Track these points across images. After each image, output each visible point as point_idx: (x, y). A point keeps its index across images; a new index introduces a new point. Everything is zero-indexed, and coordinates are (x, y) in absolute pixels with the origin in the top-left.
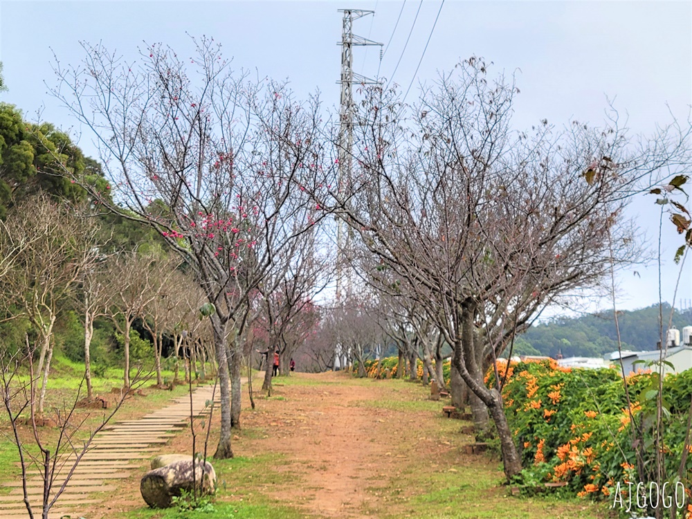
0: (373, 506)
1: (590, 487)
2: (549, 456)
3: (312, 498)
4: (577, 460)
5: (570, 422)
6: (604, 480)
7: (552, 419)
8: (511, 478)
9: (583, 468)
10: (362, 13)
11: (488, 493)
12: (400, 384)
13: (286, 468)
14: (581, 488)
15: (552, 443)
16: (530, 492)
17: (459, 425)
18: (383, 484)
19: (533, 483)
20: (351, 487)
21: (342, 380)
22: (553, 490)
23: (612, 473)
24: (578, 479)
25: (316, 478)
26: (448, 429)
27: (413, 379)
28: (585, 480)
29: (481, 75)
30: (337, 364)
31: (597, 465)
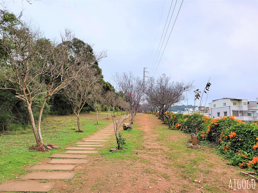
0: (152, 130)
1: (181, 129)
2: (174, 125)
3: (144, 129)
4: (179, 125)
5: (177, 121)
6: (183, 128)
7: (175, 120)
8: (170, 127)
9: (180, 126)
10: (146, 68)
11: (167, 129)
12: (151, 115)
13: (140, 125)
14: (179, 129)
15: (175, 123)
16: (173, 129)
17: (161, 120)
18: (153, 128)
19: (173, 128)
20: (149, 128)
21: (143, 114)
22: (175, 129)
23: (184, 127)
24: (179, 128)
25: (144, 127)
26: (159, 121)
27: (153, 114)
28: (180, 128)
29: (165, 76)
30: (143, 112)
31: (182, 126)
